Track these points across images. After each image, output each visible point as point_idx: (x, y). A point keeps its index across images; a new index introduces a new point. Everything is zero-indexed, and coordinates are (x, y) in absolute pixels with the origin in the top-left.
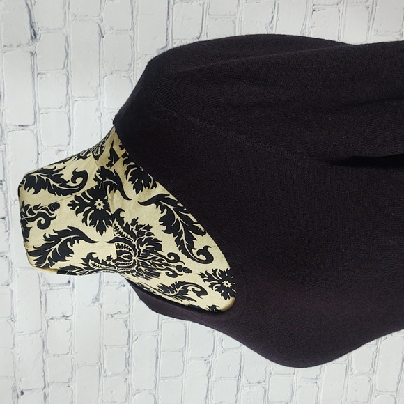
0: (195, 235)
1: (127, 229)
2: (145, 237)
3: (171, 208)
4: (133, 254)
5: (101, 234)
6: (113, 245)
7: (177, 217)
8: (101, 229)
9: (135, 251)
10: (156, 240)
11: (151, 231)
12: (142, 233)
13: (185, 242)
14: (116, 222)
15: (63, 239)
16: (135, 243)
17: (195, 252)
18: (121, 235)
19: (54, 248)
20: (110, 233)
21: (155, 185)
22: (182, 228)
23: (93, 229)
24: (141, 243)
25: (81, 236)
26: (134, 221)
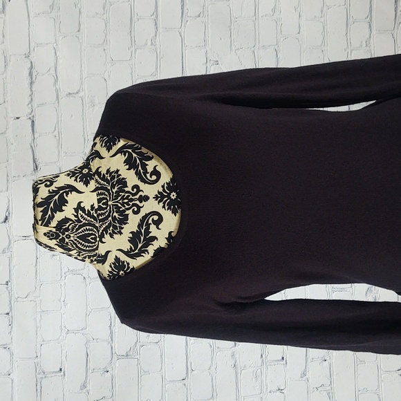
0: (146, 162)
1: (104, 179)
2: (116, 179)
3: (130, 150)
4: (108, 199)
5: (87, 186)
6: (95, 193)
7: (134, 155)
8: (87, 183)
9: (110, 194)
10: (124, 179)
11: (119, 173)
12: (113, 178)
13: (142, 171)
14: (96, 176)
15: (61, 192)
16: (109, 188)
17: (148, 175)
18: (100, 184)
19: (55, 198)
20: (93, 185)
21: (119, 141)
22: (138, 161)
23: (82, 184)
24: (113, 187)
25: (73, 189)
26: (108, 171)
